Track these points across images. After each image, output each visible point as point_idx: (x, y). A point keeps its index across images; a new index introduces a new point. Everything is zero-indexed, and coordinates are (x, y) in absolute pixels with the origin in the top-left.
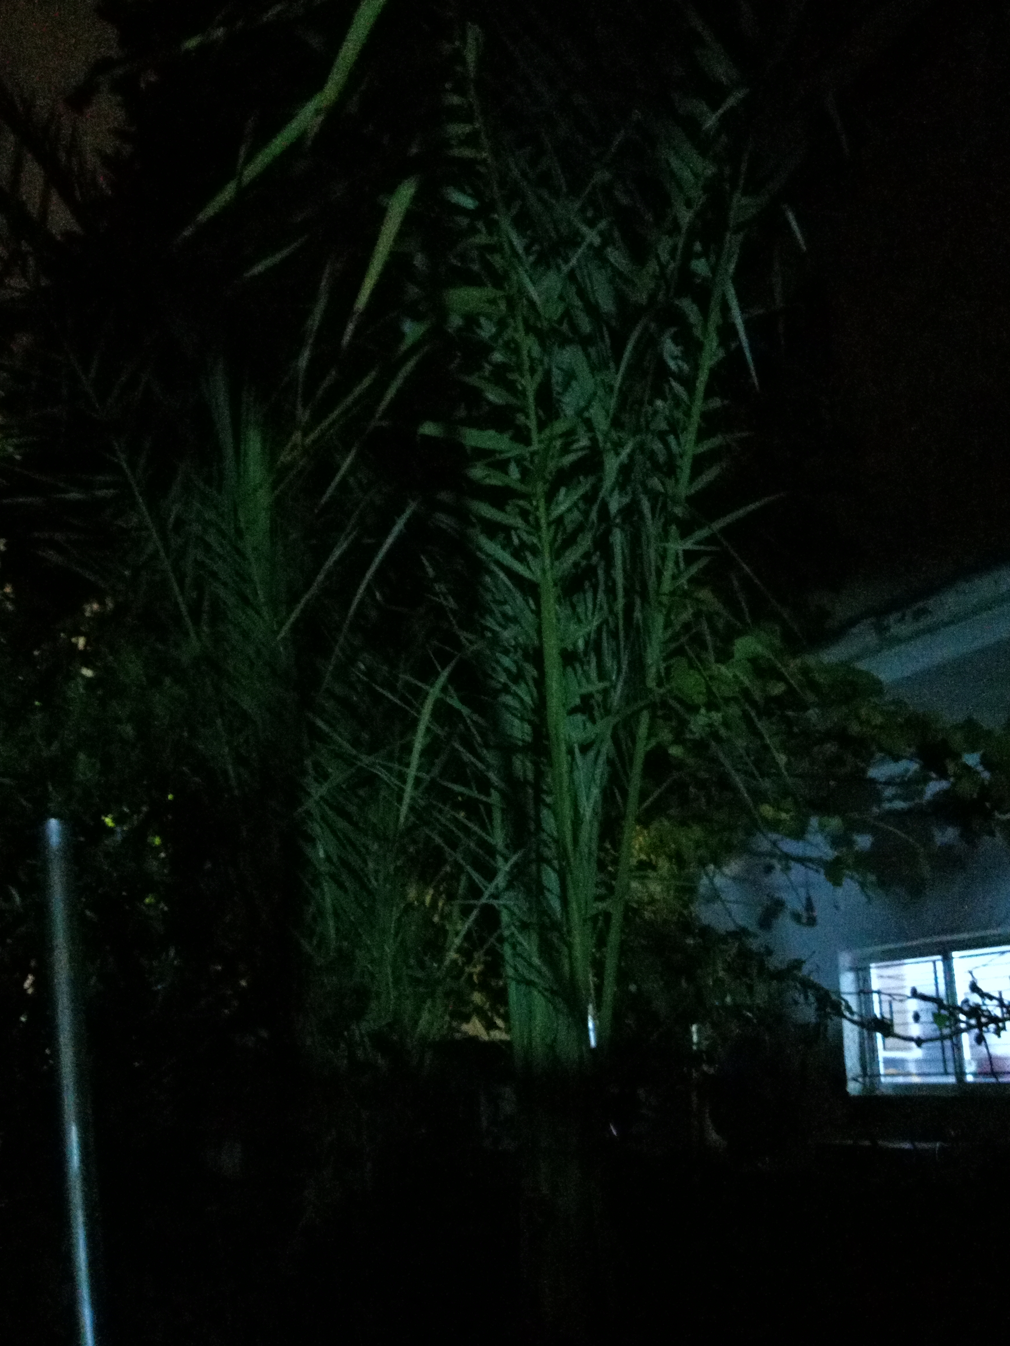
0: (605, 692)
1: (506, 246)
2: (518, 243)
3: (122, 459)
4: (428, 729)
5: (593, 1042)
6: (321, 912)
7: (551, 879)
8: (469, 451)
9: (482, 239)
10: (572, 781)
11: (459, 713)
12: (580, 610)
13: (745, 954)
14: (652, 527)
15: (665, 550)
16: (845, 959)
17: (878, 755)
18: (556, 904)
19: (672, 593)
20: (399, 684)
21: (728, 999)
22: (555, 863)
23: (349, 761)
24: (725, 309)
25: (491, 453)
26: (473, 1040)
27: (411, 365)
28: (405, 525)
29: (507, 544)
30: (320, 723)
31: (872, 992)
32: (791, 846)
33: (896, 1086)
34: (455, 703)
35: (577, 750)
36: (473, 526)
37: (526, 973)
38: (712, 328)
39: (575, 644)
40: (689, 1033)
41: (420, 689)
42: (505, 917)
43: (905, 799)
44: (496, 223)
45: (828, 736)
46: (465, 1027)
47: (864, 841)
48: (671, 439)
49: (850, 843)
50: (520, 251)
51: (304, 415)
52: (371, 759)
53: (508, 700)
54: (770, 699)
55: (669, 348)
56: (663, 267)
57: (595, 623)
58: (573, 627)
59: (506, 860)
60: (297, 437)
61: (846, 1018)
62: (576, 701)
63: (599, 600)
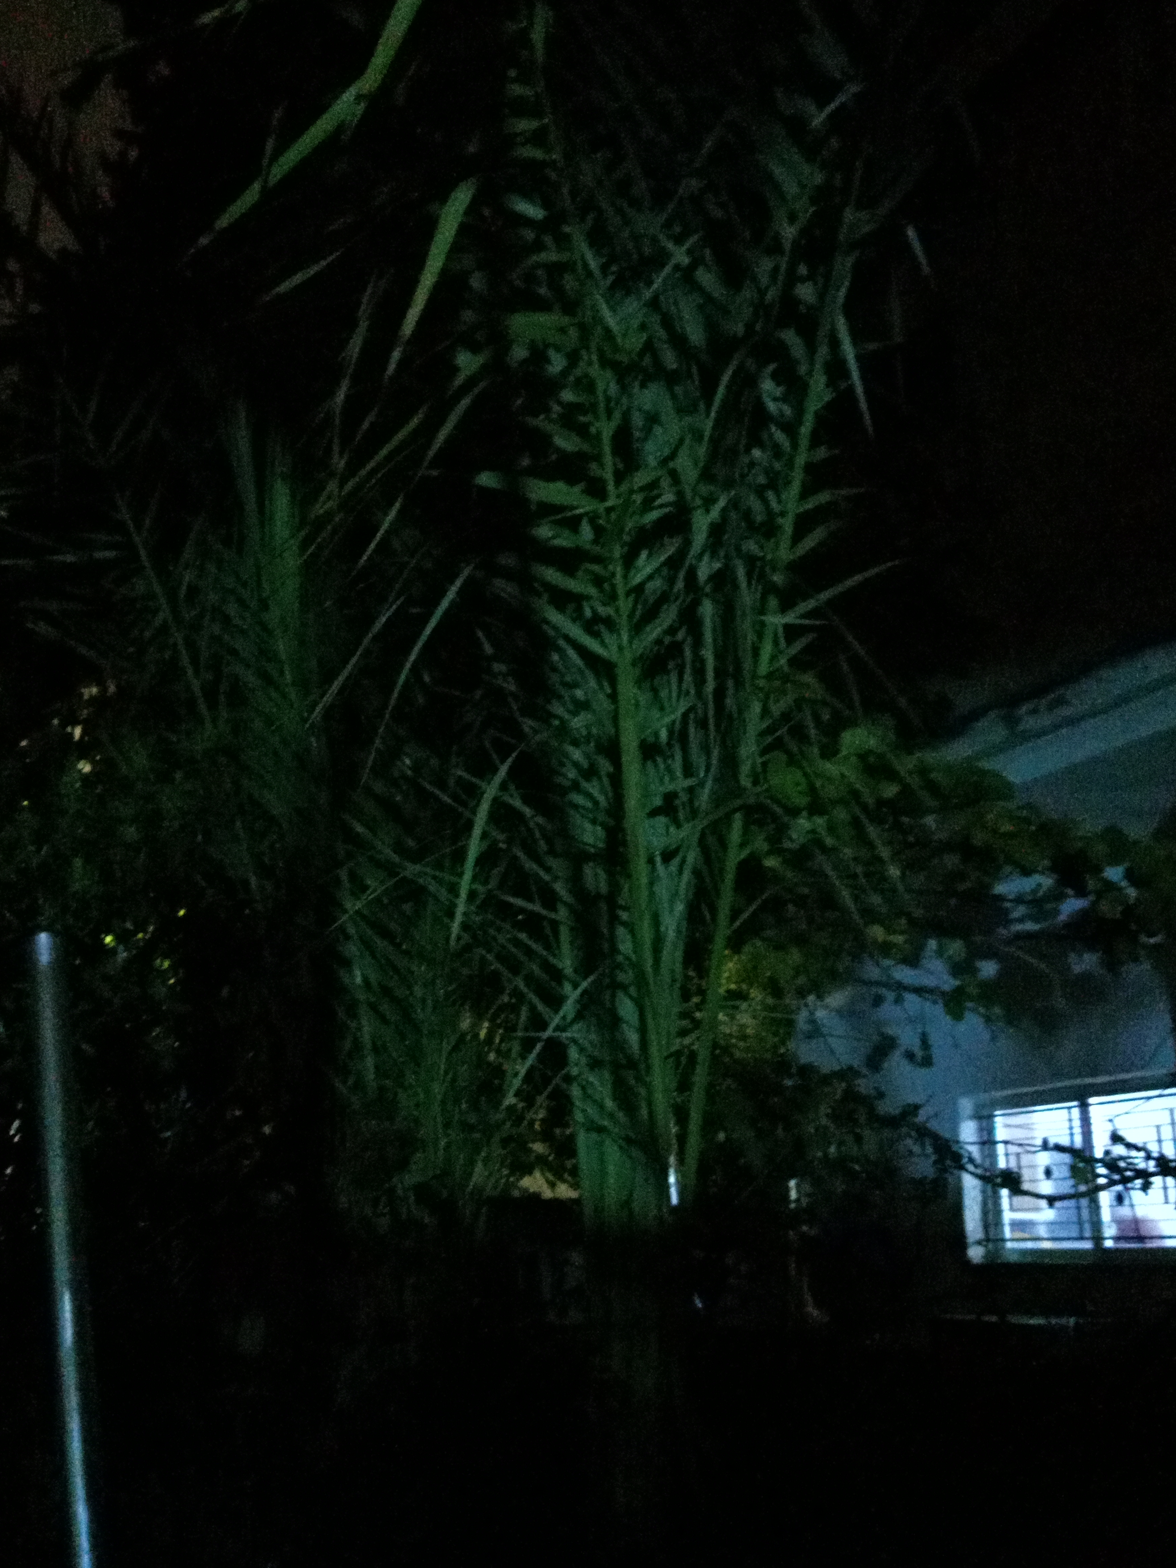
0: (691, 790)
1: (580, 264)
2: (593, 264)
3: (125, 515)
4: (484, 835)
5: (674, 1199)
6: (357, 1046)
7: (627, 1009)
8: (533, 507)
9: (551, 256)
10: (652, 894)
11: (520, 816)
12: (663, 694)
13: (851, 1096)
14: (747, 597)
15: (763, 625)
16: (966, 1105)
17: (1008, 869)
18: (633, 1038)
19: (770, 676)
20: (452, 782)
21: (832, 1149)
22: (632, 990)
23: (390, 869)
24: (835, 343)
25: (561, 509)
26: (535, 1198)
27: (465, 402)
28: (458, 593)
29: (577, 617)
30: (359, 829)
31: (996, 1143)
32: (904, 974)
33: (1024, 1252)
34: (517, 803)
35: (658, 859)
36: (539, 595)
37: (596, 1118)
38: (819, 367)
39: (656, 734)
40: (787, 1190)
41: (476, 787)
42: (573, 1053)
43: (1036, 920)
44: (567, 237)
45: (947, 847)
46: (526, 1182)
47: (988, 969)
48: (771, 495)
49: (974, 971)
50: (597, 272)
51: (340, 463)
52: (418, 868)
53: (578, 799)
54: (881, 803)
55: (769, 388)
56: (761, 295)
57: (681, 710)
58: (656, 714)
59: (575, 986)
60: (332, 486)
61: (967, 1170)
62: (658, 802)
63: (684, 686)
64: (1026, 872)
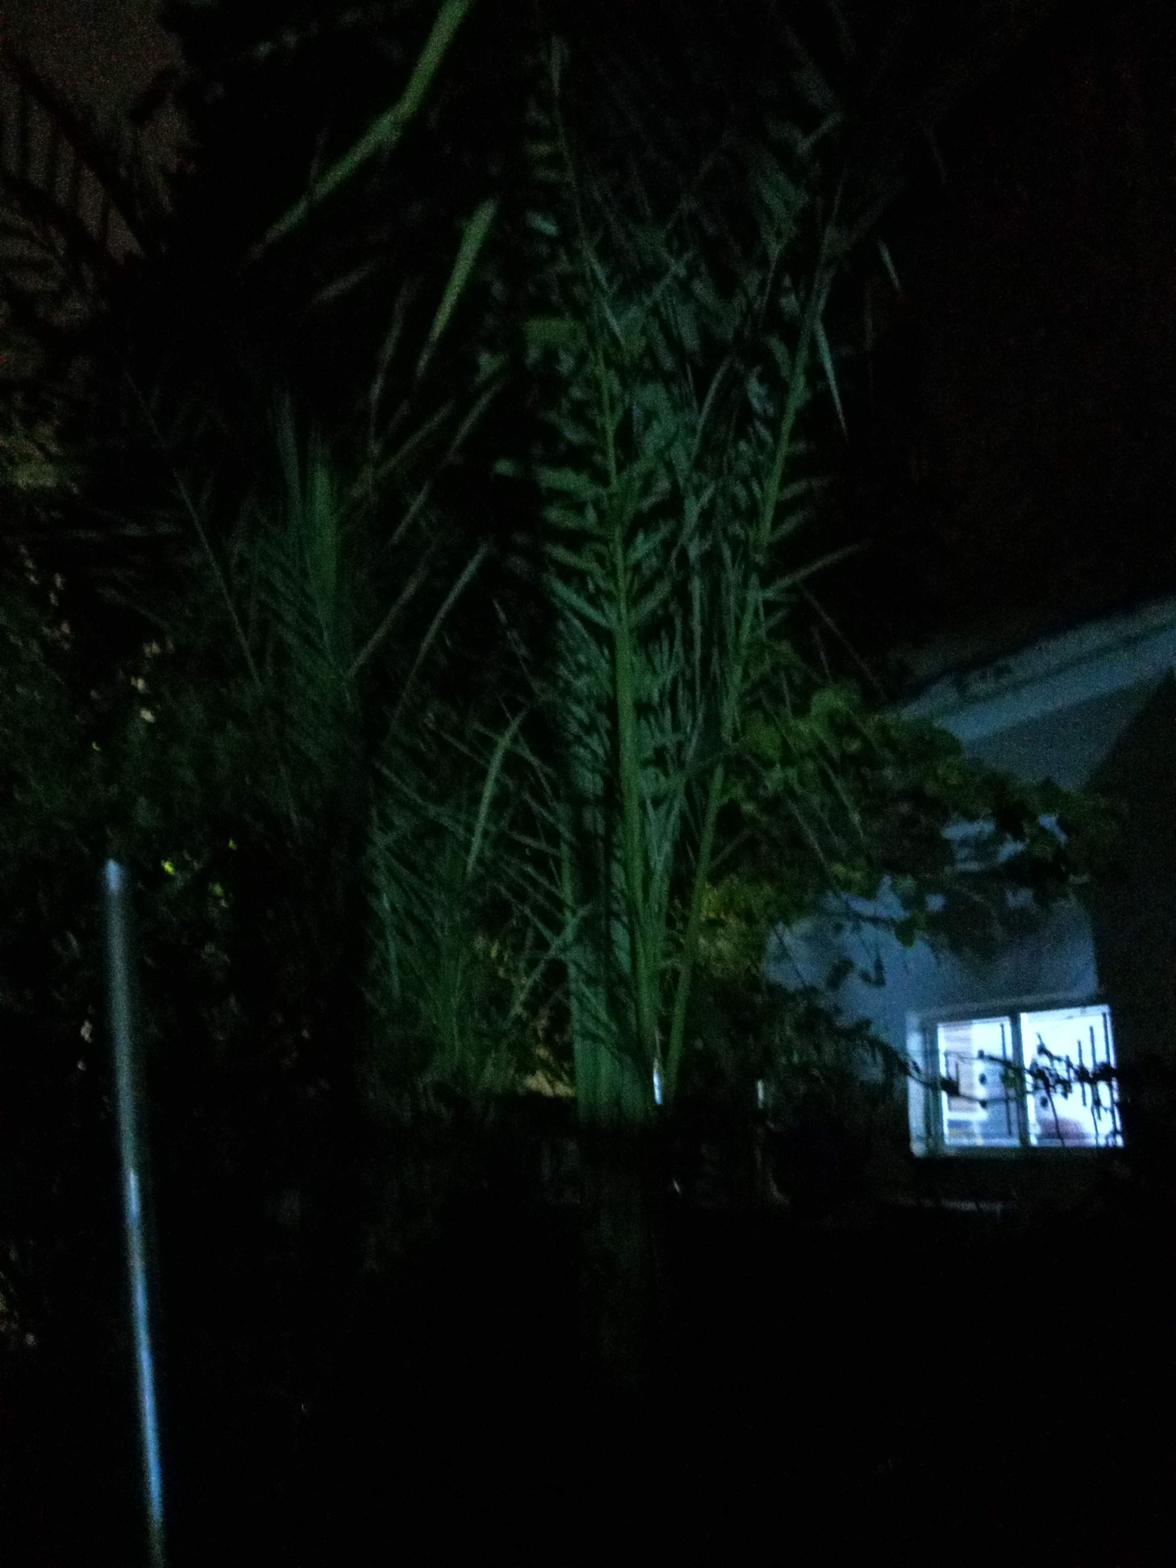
0: (678, 745)
1: (588, 275)
2: (601, 272)
4: (497, 780)
5: (658, 1098)
6: (385, 962)
7: (620, 935)
8: (544, 492)
9: (563, 265)
10: (643, 835)
11: (529, 765)
12: (657, 660)
13: (814, 1012)
14: (732, 575)
15: (744, 600)
16: (913, 1020)
17: (955, 815)
18: (624, 958)
19: (750, 645)
20: (469, 735)
21: (795, 1058)
22: (625, 919)
23: (416, 810)
25: (567, 494)
26: (536, 1096)
27: (486, 399)
29: (581, 589)
30: (386, 771)
31: (939, 1053)
32: (862, 906)
33: (960, 1147)
34: (526, 753)
35: (648, 802)
36: (548, 570)
37: (592, 1027)
38: (799, 370)
39: (650, 697)
40: (756, 1091)
41: (490, 739)
42: (572, 971)
43: (978, 861)
44: (578, 251)
45: (902, 796)
46: (529, 1081)
47: (935, 903)
48: (754, 484)
49: (923, 904)
50: (604, 282)
51: (375, 448)
52: (438, 810)
53: (580, 751)
54: (846, 757)
55: (755, 389)
56: (750, 304)
57: (671, 674)
58: (648, 679)
59: (574, 914)
60: (368, 472)
61: (913, 1077)
62: (649, 754)
63: (675, 650)
64: (972, 818)
